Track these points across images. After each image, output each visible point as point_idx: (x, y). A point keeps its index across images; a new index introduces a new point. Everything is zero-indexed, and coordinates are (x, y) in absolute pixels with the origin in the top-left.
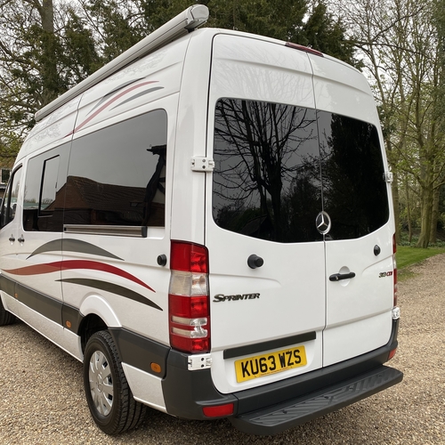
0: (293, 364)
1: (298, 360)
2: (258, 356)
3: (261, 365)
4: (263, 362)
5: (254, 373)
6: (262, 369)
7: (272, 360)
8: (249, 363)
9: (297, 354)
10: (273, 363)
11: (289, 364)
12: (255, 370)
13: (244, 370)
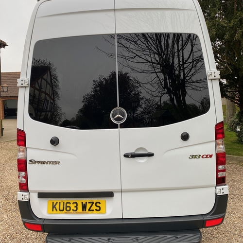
0: (93, 210)
1: (98, 208)
2: (65, 200)
3: (67, 207)
4: (68, 205)
5: (60, 210)
6: (66, 209)
7: (75, 205)
8: (58, 204)
9: (98, 204)
10: (76, 207)
11: (89, 210)
12: (62, 209)
13: (54, 207)
